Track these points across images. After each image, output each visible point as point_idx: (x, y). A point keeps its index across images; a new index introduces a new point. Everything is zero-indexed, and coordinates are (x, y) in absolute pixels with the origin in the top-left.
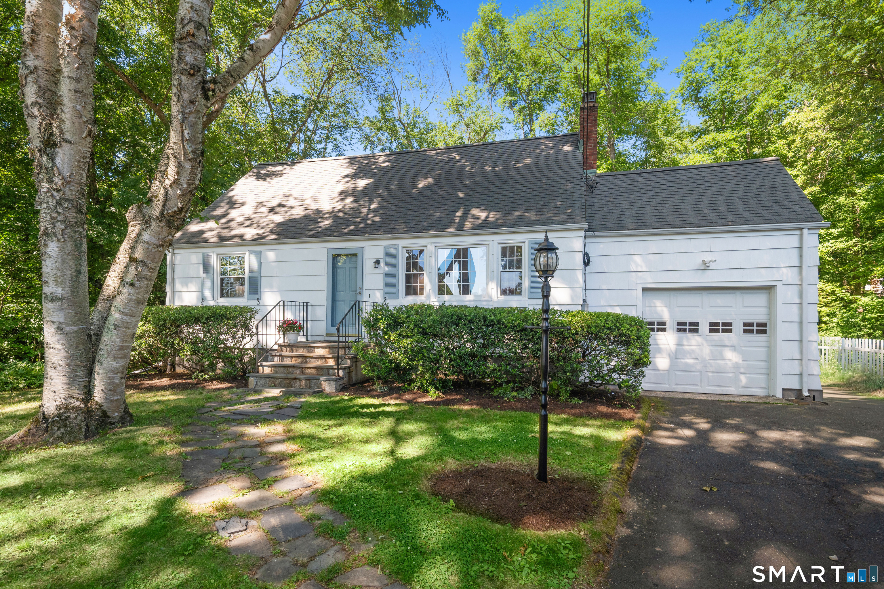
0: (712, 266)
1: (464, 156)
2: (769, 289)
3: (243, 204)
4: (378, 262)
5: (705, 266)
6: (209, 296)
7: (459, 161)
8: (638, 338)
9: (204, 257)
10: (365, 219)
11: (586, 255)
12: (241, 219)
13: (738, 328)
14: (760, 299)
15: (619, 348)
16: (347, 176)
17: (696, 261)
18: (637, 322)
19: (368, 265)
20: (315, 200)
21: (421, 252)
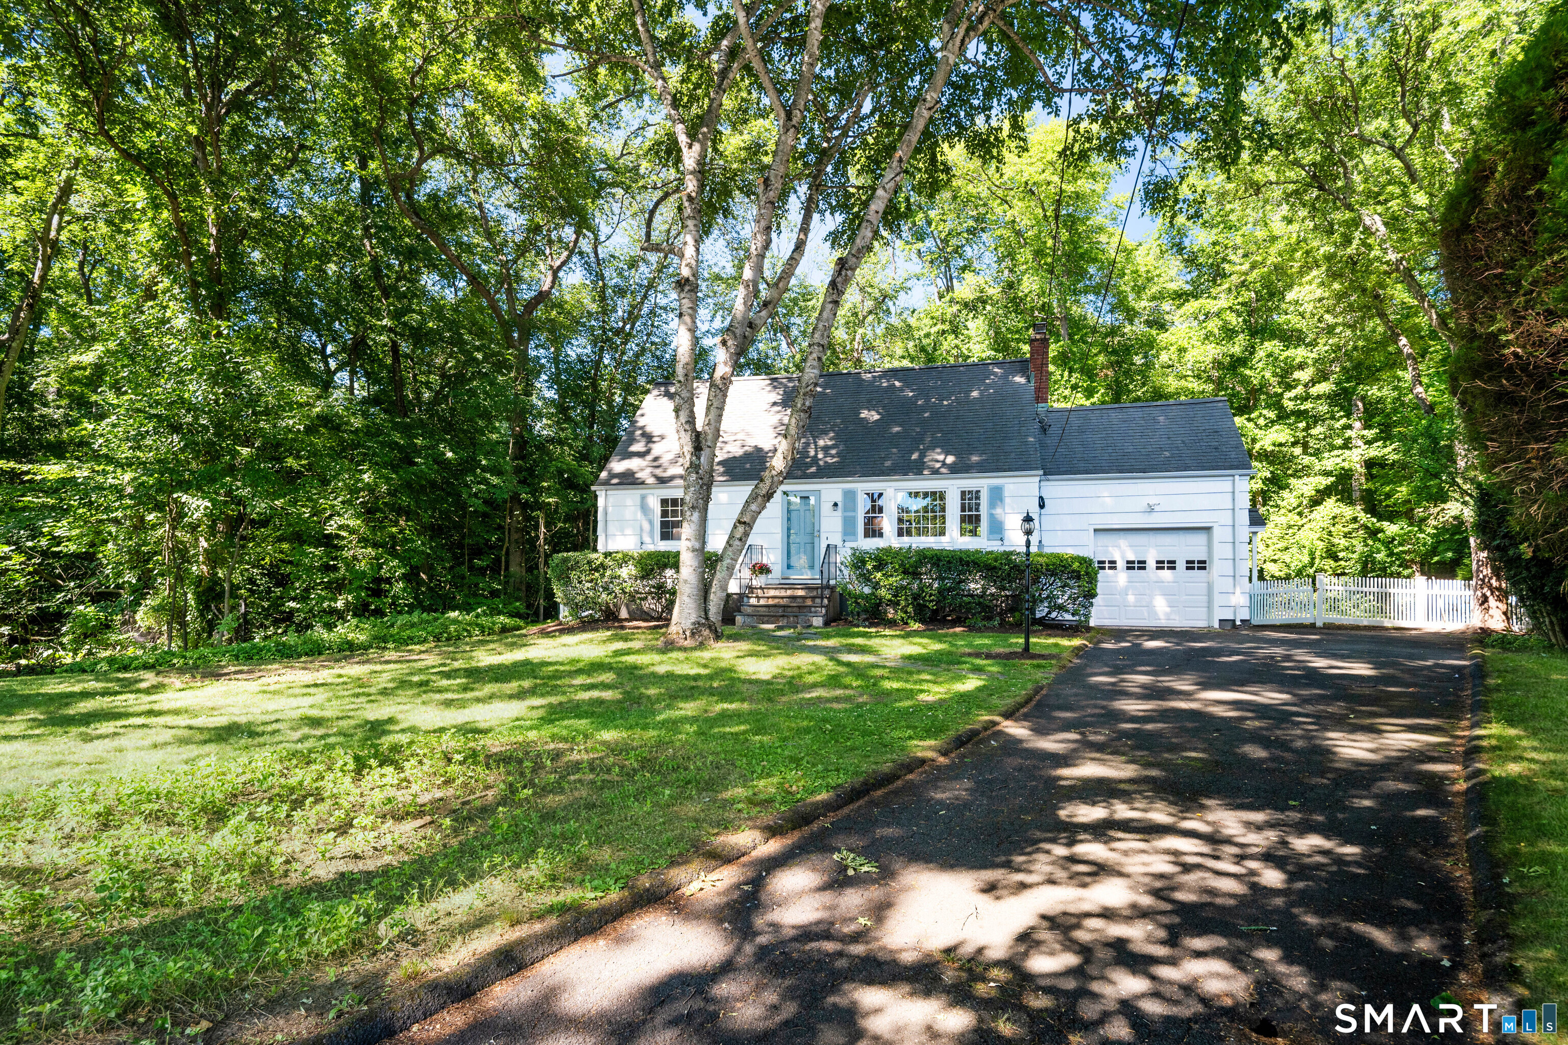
0: (1157, 508)
1: (907, 384)
2: (1208, 529)
3: (662, 437)
4: (836, 505)
5: (1151, 509)
6: (647, 539)
7: (901, 389)
8: (1087, 574)
9: (643, 498)
10: (815, 459)
11: (1041, 498)
12: (670, 456)
13: (1181, 565)
14: (1201, 538)
15: (1071, 583)
16: (775, 404)
17: (1142, 504)
18: (1086, 562)
19: (826, 507)
20: (748, 434)
21: (880, 495)
